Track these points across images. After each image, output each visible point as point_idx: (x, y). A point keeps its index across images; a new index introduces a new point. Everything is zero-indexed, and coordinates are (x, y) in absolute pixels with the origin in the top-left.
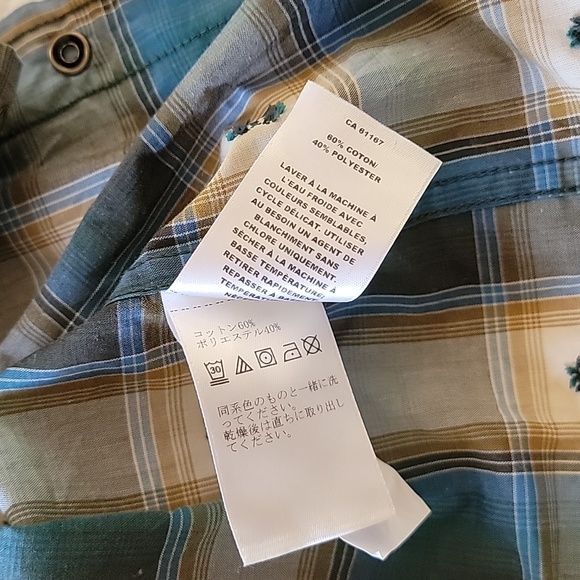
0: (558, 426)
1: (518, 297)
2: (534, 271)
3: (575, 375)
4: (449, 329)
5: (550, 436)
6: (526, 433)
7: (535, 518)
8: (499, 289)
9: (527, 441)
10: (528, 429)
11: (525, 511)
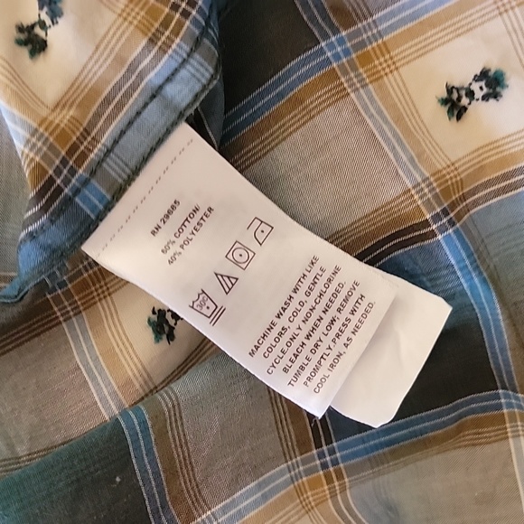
0: (457, 165)
1: (362, 44)
2: (368, 9)
3: (449, 105)
4: (311, 107)
5: (454, 180)
6: (434, 189)
7: (478, 267)
8: (341, 42)
9: (438, 196)
10: (435, 185)
11: (466, 266)
